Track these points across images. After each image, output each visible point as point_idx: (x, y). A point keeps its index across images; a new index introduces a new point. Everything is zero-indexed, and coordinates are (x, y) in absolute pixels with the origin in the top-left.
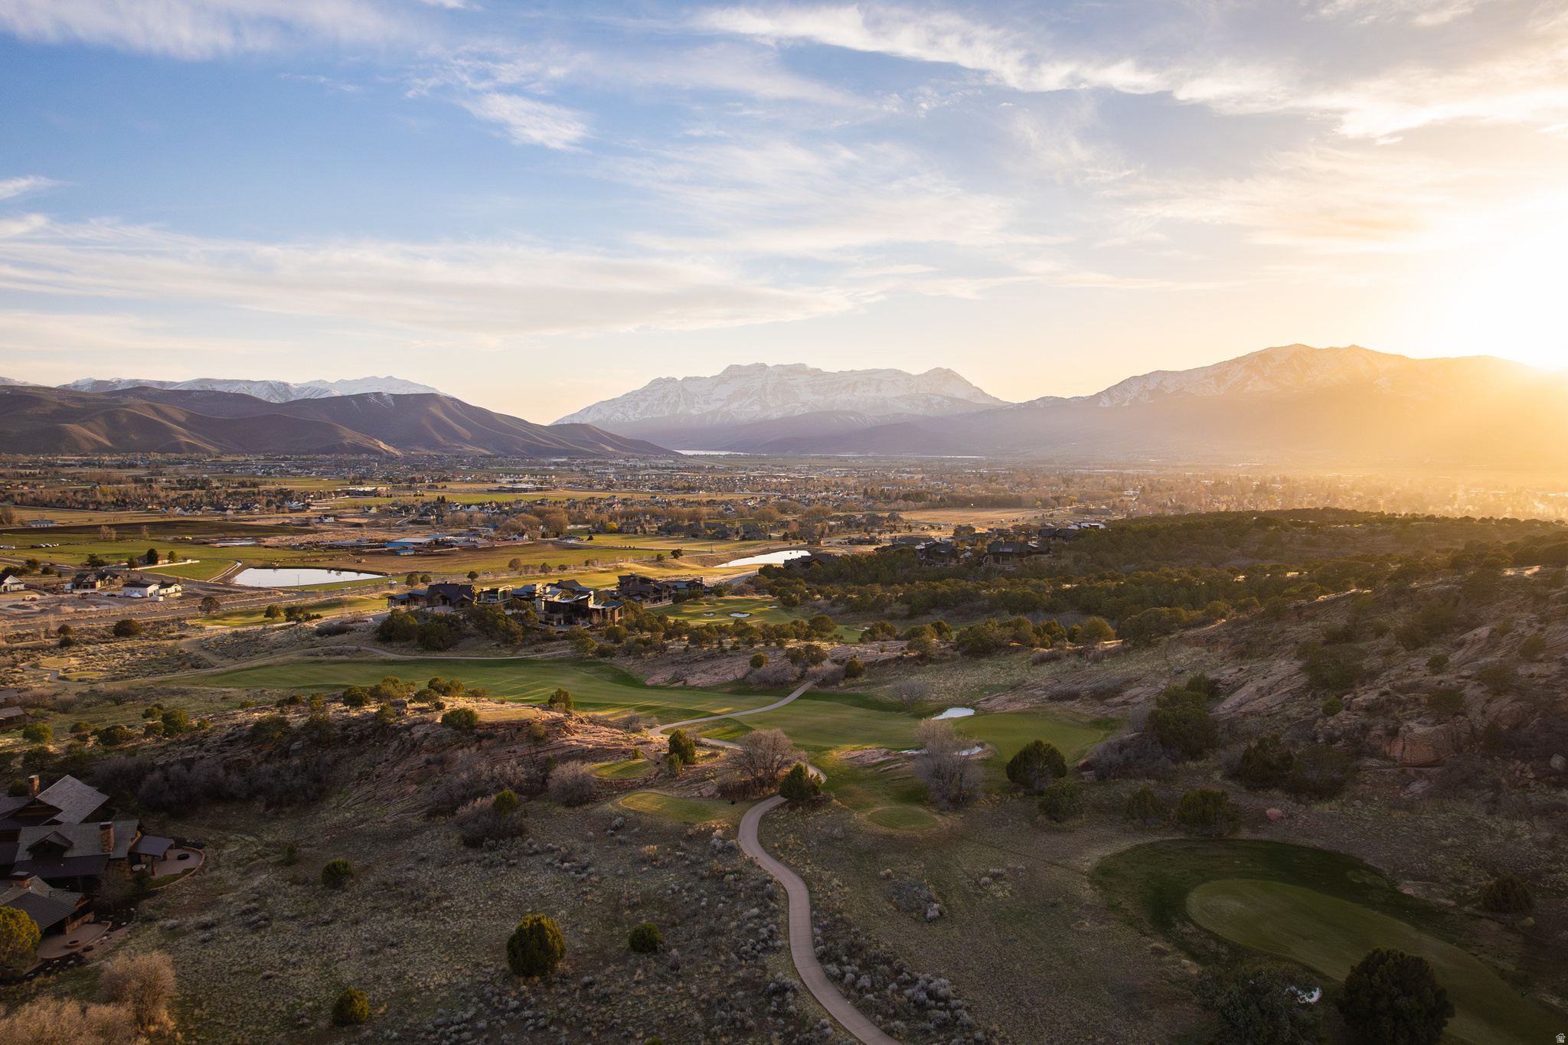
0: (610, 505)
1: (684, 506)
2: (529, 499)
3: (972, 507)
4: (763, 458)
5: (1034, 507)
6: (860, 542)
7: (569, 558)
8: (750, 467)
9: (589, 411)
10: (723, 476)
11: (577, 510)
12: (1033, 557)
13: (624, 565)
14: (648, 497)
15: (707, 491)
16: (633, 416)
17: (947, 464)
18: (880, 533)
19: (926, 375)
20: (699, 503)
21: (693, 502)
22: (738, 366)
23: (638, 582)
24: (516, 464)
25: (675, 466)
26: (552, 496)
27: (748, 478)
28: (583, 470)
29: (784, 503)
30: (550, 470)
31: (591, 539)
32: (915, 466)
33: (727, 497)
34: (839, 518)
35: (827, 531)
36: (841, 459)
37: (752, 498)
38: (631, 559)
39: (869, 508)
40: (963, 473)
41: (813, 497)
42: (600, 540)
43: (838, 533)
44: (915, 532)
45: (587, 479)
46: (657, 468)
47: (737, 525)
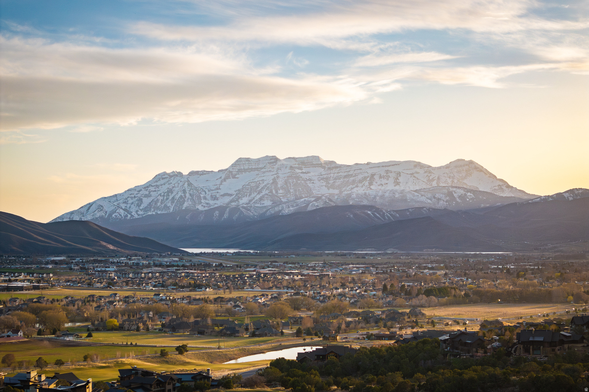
0: (111, 303)
1: (190, 303)
2: (24, 298)
3: (499, 303)
4: (274, 255)
5: (565, 302)
6: (380, 337)
7: (66, 354)
8: (260, 264)
9: (89, 209)
10: (231, 274)
11: (76, 307)
12: (566, 346)
13: (125, 360)
14: (151, 295)
15: (214, 289)
16: (136, 213)
17: (471, 260)
18: (401, 329)
19: (447, 167)
20: (206, 301)
21: (199, 299)
22: (248, 160)
23: (140, 375)
24: (12, 262)
25: (180, 264)
26: (49, 293)
27: (259, 275)
28: (83, 269)
29: (297, 299)
30: (48, 268)
31: (90, 336)
32: (437, 262)
33: (235, 294)
34: (358, 314)
35: (343, 326)
36: (358, 256)
37: (263, 295)
38: (132, 354)
39: (389, 304)
40: (489, 268)
41: (328, 293)
42: (99, 337)
43: (355, 329)
44: (438, 327)
45: (87, 277)
46: (161, 265)
47: (247, 321)
